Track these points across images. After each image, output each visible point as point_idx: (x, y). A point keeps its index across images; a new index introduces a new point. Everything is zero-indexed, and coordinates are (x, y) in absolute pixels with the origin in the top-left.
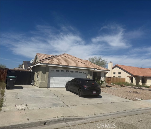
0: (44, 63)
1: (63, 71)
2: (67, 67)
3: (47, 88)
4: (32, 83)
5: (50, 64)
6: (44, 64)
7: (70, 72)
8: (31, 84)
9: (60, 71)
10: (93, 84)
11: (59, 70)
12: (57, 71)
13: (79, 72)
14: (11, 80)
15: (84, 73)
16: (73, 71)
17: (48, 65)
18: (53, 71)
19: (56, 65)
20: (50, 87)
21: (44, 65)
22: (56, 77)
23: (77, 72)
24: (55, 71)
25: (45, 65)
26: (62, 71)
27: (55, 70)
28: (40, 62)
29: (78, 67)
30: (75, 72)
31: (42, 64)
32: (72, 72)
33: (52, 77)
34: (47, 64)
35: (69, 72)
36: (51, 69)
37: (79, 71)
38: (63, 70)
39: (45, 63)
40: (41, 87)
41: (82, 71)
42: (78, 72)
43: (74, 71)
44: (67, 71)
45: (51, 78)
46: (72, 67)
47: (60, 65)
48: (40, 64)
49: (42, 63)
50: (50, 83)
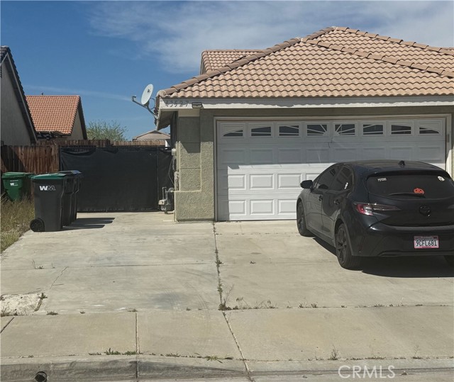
0: (183, 100)
1: (293, 131)
2: (307, 106)
3: (214, 220)
4: (161, 202)
5: (214, 100)
6: (182, 104)
7: (331, 132)
8: (156, 208)
9: (275, 131)
10: (418, 191)
11: (268, 129)
12: (257, 132)
13: (394, 128)
14: (46, 189)
15: (423, 131)
16: (353, 126)
17: (206, 106)
18: (239, 134)
19: (243, 99)
20: (232, 217)
21: (184, 107)
22: (255, 166)
23: (378, 129)
24: (247, 133)
25: (189, 106)
26: (284, 130)
27: (247, 126)
28: (162, 95)
29: (377, 98)
30: (365, 130)
31: (176, 103)
32: (348, 129)
33: (235, 167)
34: (197, 101)
35: (325, 134)
36: (225, 127)
37: (387, 123)
38: (288, 124)
39: (190, 97)
40: (184, 220)
41: (414, 123)
42: (387, 130)
43: (359, 123)
44: (315, 130)
45: (230, 171)
46: (336, 106)
47: (265, 99)
48: (167, 103)
49: (175, 98)
50: (230, 198)
